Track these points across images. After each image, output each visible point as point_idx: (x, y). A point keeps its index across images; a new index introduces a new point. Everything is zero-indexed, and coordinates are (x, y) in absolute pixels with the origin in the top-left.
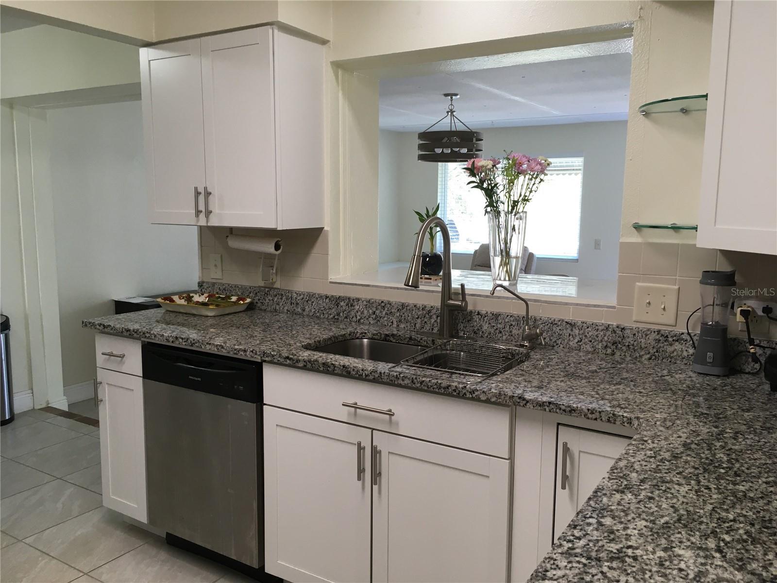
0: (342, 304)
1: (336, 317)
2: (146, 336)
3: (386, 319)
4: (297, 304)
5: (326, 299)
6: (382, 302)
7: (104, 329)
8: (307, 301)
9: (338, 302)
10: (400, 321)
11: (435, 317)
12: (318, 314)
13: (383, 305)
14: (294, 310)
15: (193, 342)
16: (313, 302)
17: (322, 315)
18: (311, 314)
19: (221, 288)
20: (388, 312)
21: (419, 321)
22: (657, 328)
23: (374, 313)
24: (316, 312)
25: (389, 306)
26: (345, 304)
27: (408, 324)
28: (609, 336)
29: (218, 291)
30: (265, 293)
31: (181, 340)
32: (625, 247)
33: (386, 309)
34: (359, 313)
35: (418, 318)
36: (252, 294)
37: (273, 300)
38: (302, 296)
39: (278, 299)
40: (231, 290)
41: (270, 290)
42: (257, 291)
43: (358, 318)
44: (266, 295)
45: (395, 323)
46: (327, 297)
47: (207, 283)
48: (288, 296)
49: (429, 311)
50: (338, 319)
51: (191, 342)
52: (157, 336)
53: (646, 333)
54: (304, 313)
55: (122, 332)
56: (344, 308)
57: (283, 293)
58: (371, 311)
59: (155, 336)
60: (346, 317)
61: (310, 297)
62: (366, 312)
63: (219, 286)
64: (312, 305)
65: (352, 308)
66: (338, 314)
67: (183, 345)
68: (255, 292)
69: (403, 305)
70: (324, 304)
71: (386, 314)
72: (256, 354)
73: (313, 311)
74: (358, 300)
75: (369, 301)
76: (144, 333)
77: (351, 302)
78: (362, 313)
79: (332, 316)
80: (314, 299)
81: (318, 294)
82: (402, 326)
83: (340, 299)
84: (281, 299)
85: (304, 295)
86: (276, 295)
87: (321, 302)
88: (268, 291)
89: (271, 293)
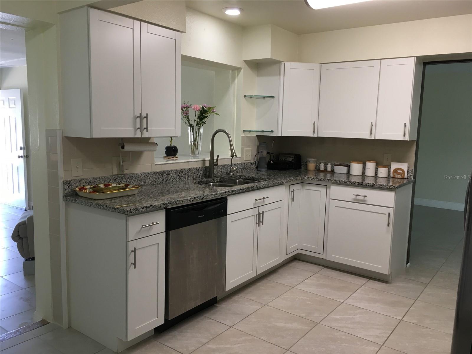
0: (165, 174)
1: (162, 182)
2: (177, 203)
3: (183, 177)
4: (141, 180)
5: (157, 174)
6: (182, 169)
7: (147, 209)
8: (147, 177)
9: (163, 173)
10: (188, 177)
11: (200, 171)
12: (153, 183)
13: (182, 171)
14: (139, 184)
15: (203, 197)
16: (150, 177)
17: (155, 183)
18: (149, 184)
19: (87, 181)
20: (184, 174)
21: (195, 175)
22: (249, 161)
23: (178, 176)
24: (152, 182)
25: (184, 170)
26: (166, 174)
27: (191, 177)
28: (242, 167)
29: (84, 184)
30: (122, 178)
31: (197, 198)
32: (242, 137)
33: (183, 172)
34: (172, 177)
35: (194, 174)
36: (112, 181)
37: (126, 181)
38: (144, 175)
39: (130, 180)
40: (95, 182)
41: (125, 175)
42: (116, 178)
43: (172, 179)
44: (122, 179)
45: (187, 178)
46: (157, 173)
47: (74, 180)
48: (136, 176)
49: (199, 170)
50: (162, 183)
51: (202, 197)
52: (184, 200)
53: (248, 163)
54: (145, 184)
55: (161, 207)
56: (166, 176)
57: (133, 176)
58: (177, 175)
59: (183, 201)
60: (166, 181)
61: (148, 175)
62: (175, 176)
63: (86, 181)
64: (150, 178)
65: (169, 175)
66: (163, 180)
67: (198, 200)
68: (114, 179)
69: (190, 169)
70: (156, 177)
71: (183, 175)
72: (230, 192)
73: (150, 181)
74: (172, 171)
75: (176, 170)
76: (176, 202)
77: (168, 173)
78: (174, 177)
79: (160, 182)
80: (151, 175)
81: (153, 172)
82: (189, 178)
83: (164, 172)
84: (132, 179)
85: (145, 174)
86: (129, 178)
87: (154, 176)
88: (123, 176)
89: (125, 177)
